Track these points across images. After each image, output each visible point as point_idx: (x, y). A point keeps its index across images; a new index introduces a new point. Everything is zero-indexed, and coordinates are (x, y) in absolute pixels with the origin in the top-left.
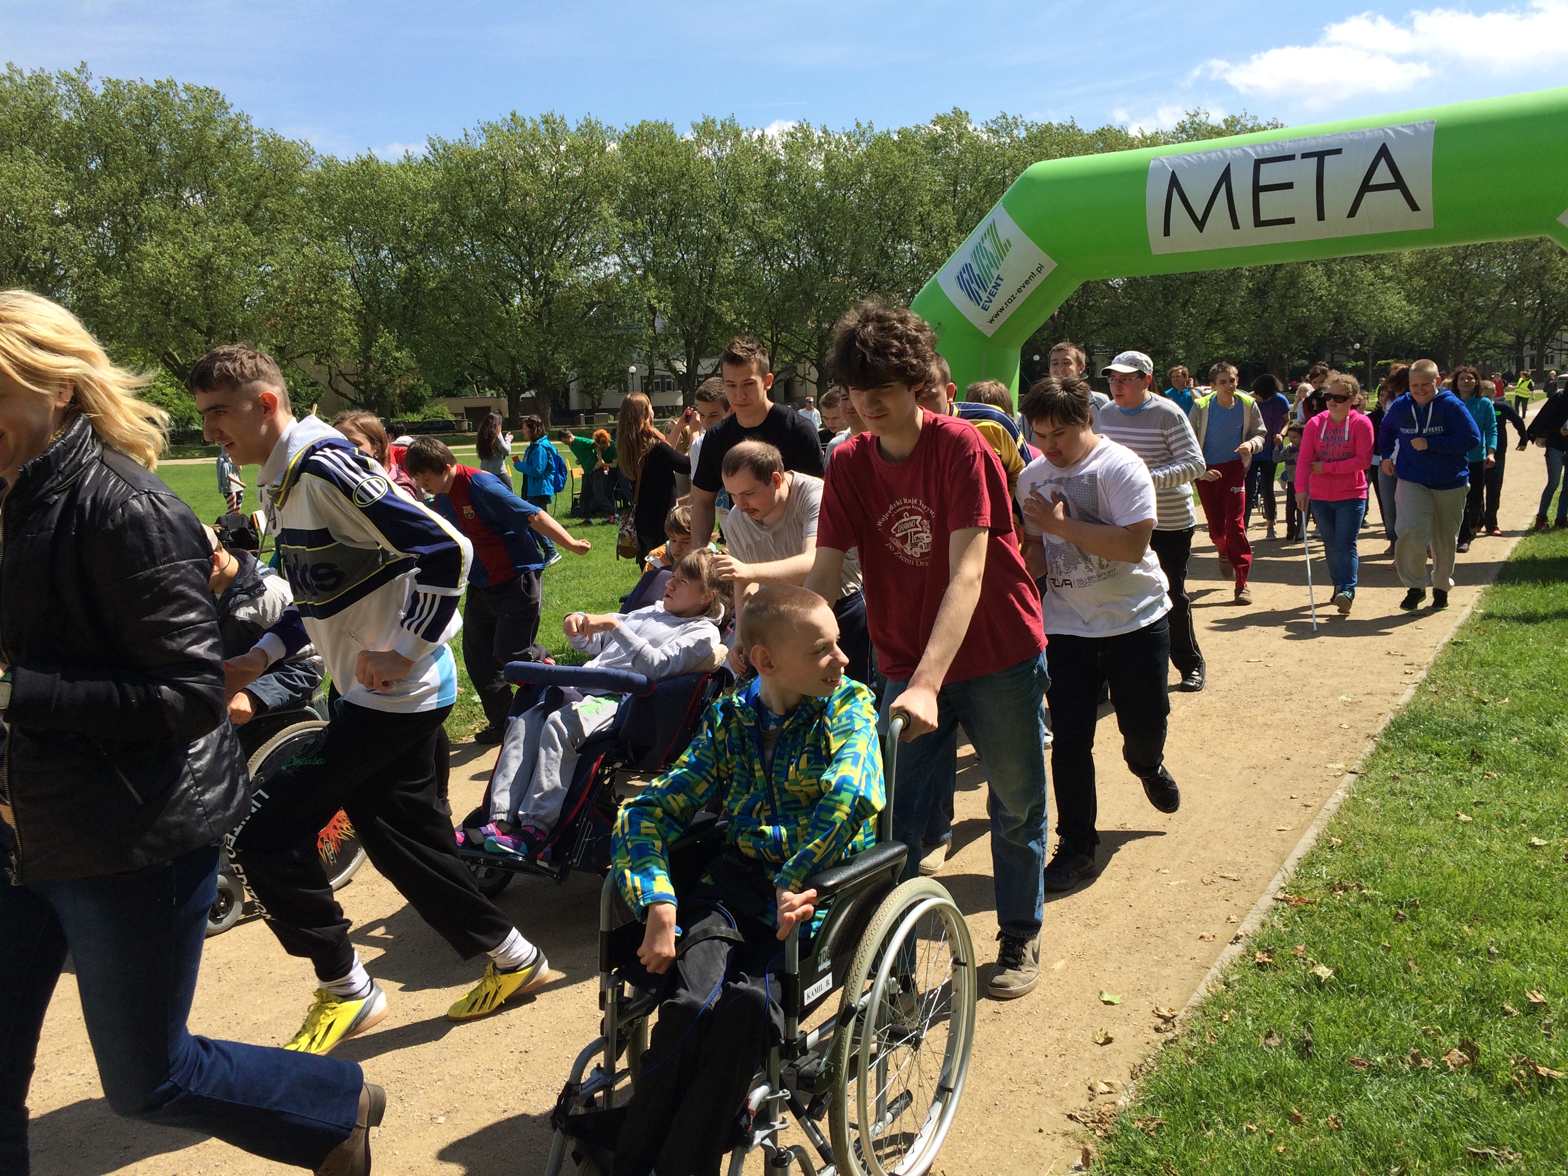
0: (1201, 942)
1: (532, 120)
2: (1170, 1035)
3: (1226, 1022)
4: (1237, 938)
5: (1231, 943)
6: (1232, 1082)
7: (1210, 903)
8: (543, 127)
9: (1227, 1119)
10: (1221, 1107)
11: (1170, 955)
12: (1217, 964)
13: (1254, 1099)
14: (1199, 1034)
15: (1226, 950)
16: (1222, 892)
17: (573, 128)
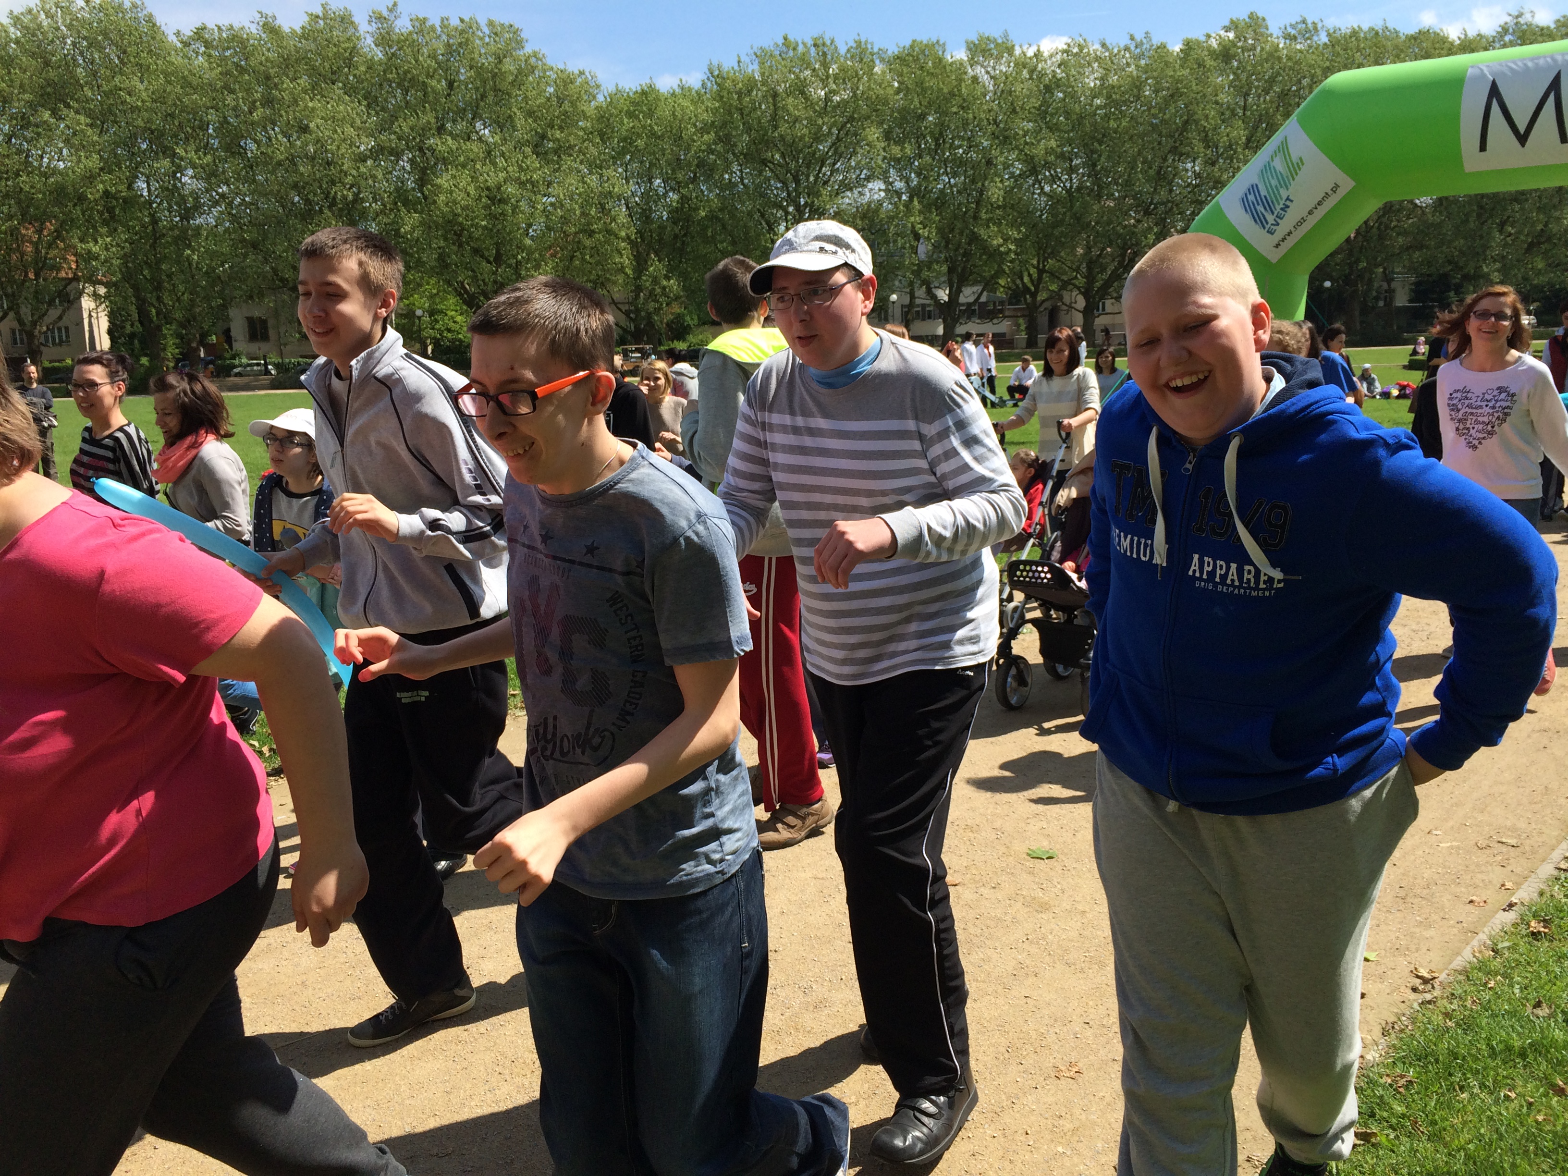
0: (1470, 906)
1: (804, 44)
2: (1428, 997)
3: (1490, 989)
4: (1511, 905)
5: (1504, 910)
6: (1492, 1048)
7: (1483, 868)
8: (813, 50)
9: (1483, 1084)
10: (1478, 1072)
11: (1434, 917)
12: (1486, 930)
13: (1515, 1067)
14: (1461, 998)
15: (1497, 916)
16: (1499, 858)
17: (843, 50)
